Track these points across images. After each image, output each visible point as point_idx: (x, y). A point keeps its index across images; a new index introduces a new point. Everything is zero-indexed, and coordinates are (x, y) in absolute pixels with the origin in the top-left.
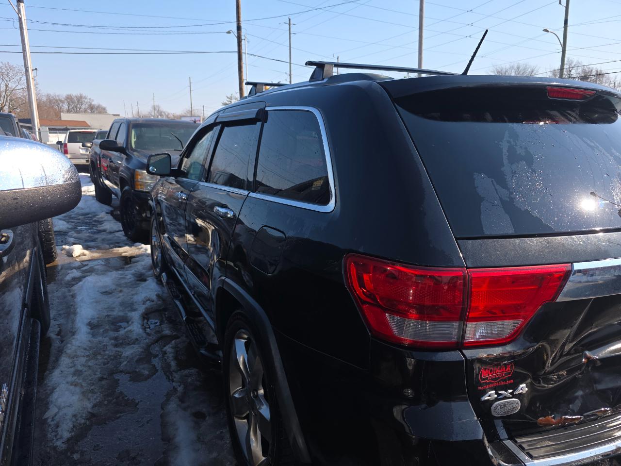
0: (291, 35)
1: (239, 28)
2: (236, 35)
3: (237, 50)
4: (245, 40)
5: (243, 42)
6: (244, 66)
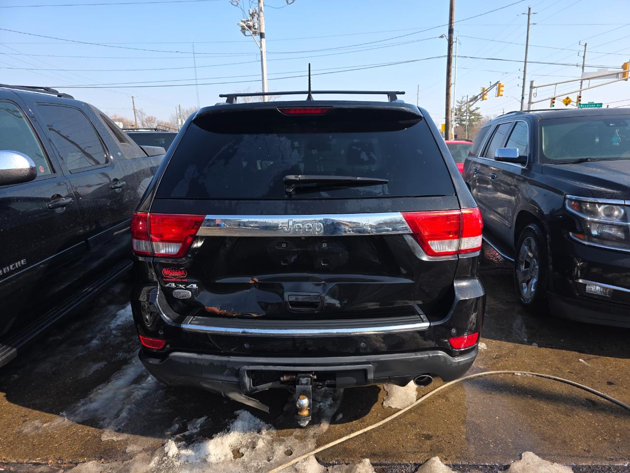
0: (530, 26)
1: (451, 31)
2: (448, 38)
3: (447, 54)
4: (456, 42)
5: (454, 45)
6: (453, 70)
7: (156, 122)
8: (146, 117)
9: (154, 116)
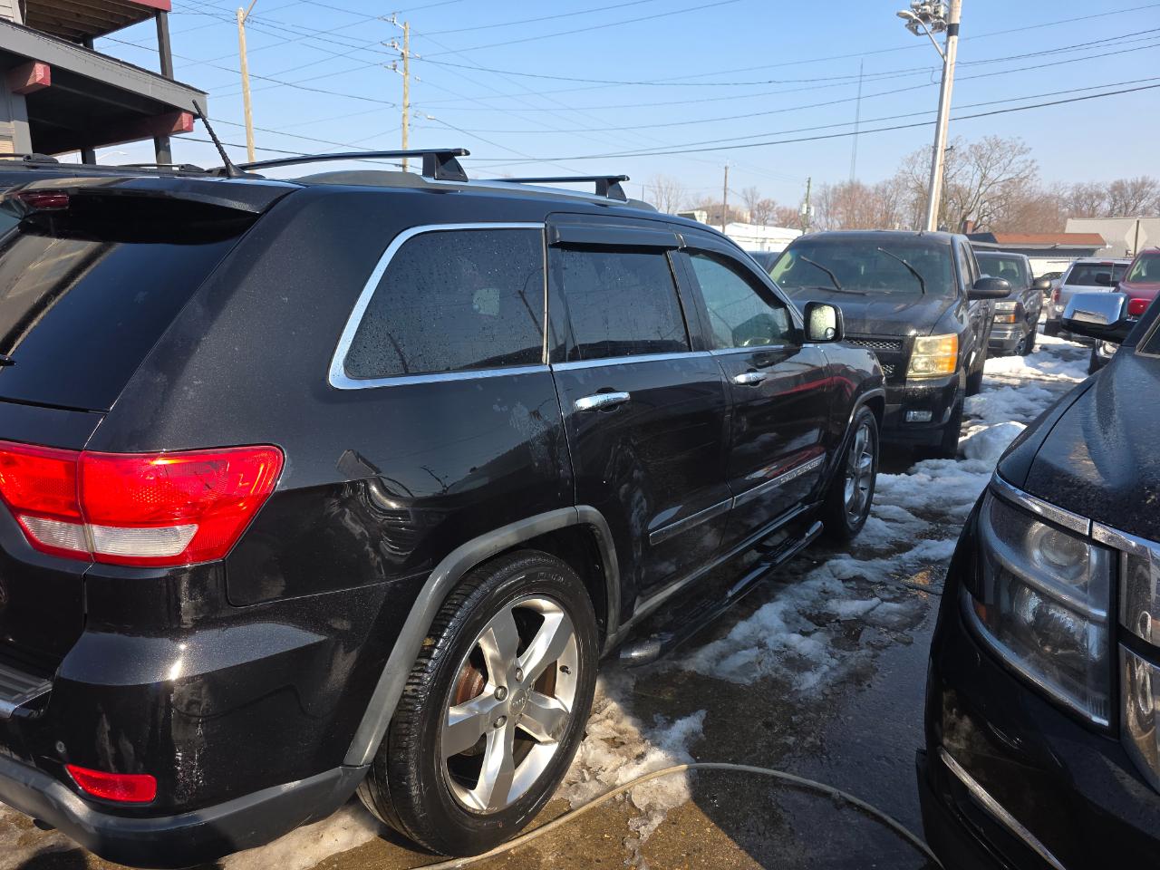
7: (775, 209)
8: (759, 201)
9: (773, 199)
